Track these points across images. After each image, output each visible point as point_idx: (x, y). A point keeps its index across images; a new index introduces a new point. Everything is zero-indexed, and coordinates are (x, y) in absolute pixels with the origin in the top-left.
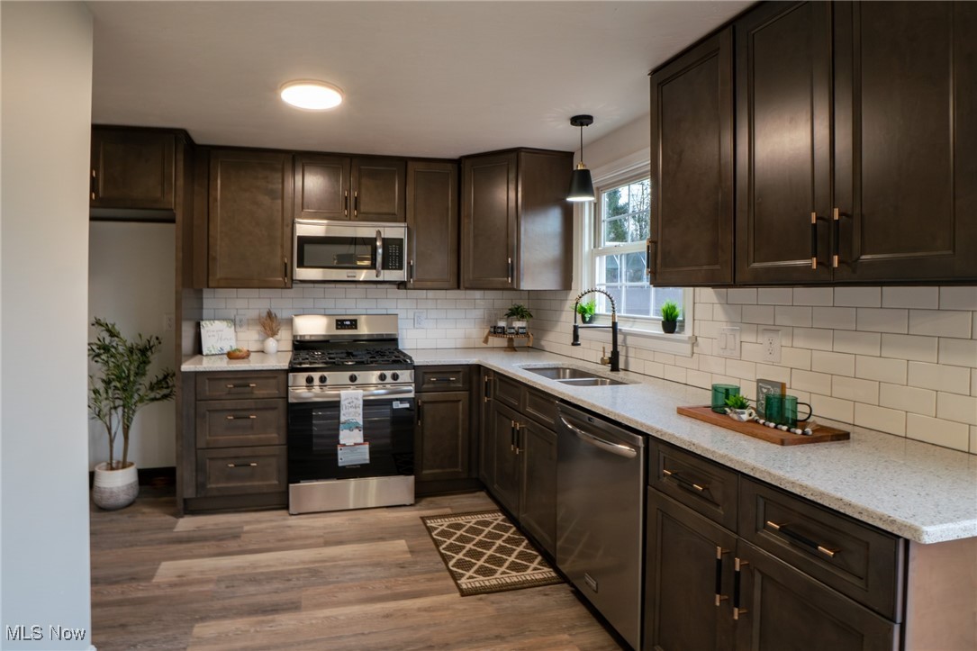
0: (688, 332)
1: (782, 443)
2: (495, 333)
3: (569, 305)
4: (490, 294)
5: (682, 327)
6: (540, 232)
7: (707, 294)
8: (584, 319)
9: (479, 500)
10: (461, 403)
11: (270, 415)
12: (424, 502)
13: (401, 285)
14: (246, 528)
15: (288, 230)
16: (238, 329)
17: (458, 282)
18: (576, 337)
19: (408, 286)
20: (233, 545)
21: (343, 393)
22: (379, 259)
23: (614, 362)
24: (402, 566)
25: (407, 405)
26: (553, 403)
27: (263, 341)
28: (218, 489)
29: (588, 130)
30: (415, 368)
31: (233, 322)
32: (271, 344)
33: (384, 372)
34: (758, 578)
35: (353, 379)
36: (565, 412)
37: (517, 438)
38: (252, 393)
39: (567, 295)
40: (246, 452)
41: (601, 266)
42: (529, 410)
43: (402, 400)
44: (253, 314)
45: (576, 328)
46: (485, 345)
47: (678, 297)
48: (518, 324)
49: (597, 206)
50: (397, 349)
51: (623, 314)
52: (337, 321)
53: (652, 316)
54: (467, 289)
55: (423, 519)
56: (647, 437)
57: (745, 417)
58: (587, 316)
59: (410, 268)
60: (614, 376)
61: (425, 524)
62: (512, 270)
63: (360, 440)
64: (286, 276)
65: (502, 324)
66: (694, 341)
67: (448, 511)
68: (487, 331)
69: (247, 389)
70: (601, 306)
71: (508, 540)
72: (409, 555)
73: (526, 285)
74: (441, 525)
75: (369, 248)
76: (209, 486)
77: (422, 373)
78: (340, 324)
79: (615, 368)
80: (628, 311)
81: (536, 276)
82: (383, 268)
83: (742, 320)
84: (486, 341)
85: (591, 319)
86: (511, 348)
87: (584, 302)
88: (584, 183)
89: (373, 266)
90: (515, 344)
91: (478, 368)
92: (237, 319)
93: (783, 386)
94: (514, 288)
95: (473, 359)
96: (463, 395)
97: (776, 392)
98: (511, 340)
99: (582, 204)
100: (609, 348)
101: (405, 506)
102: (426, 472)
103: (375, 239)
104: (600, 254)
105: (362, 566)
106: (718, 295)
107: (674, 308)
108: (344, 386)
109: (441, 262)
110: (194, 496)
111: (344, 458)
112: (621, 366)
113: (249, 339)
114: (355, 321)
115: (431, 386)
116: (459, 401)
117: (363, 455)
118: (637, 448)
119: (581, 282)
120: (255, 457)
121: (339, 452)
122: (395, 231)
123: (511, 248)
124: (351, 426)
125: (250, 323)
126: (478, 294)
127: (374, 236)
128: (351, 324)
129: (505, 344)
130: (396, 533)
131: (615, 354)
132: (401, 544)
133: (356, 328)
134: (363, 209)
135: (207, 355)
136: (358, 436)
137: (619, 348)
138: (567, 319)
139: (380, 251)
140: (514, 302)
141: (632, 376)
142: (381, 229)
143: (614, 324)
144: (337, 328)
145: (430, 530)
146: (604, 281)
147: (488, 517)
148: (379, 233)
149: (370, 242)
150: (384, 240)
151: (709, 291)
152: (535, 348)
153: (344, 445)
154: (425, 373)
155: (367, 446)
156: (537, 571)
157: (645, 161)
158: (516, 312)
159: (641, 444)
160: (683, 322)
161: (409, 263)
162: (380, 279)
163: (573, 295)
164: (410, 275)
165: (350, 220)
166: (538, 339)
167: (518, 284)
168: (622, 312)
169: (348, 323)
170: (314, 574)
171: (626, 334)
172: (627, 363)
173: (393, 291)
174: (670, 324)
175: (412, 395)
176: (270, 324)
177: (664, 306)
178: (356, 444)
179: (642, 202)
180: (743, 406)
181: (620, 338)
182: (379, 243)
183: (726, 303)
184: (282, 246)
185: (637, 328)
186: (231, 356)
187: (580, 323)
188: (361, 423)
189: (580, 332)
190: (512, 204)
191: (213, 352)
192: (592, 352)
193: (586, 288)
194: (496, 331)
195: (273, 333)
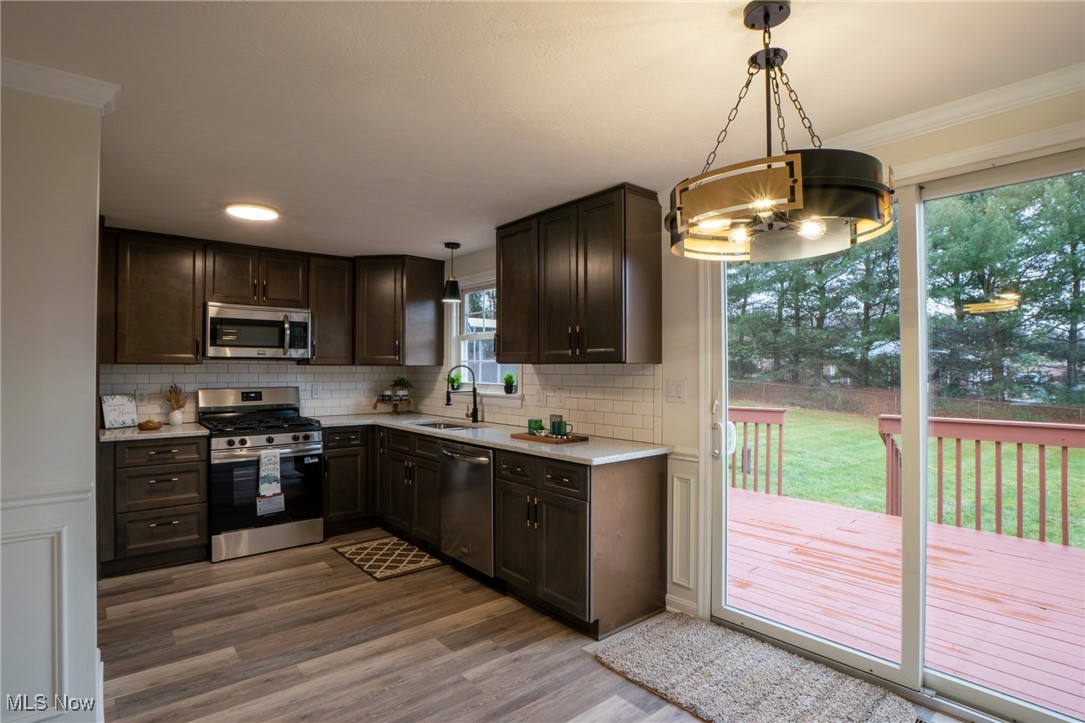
0: (519, 392)
1: (557, 443)
2: (383, 400)
3: (442, 376)
4: (376, 368)
5: (516, 390)
6: (418, 319)
7: (529, 368)
8: (453, 388)
9: (377, 532)
10: (359, 457)
11: (192, 477)
12: (331, 539)
13: (302, 362)
14: (173, 577)
15: (199, 312)
16: (139, 404)
17: (353, 360)
18: (449, 399)
19: (311, 362)
20: (169, 588)
21: (263, 453)
22: (287, 339)
23: (474, 416)
24: (328, 575)
25: (317, 460)
26: (436, 443)
27: (167, 414)
28: (138, 549)
29: (456, 251)
30: (324, 430)
31: (133, 396)
32: (178, 416)
33: (297, 434)
34: (544, 505)
35: (270, 440)
36: (445, 447)
37: (409, 473)
38: (174, 458)
39: (440, 370)
40: (169, 511)
41: (464, 347)
42: (418, 451)
43: (312, 456)
44: (155, 388)
45: (448, 393)
46: (374, 411)
47: (514, 370)
48: (401, 393)
49: (461, 306)
50: (299, 416)
51: (480, 382)
52: (243, 393)
53: (499, 383)
54: (361, 364)
55: (334, 549)
56: (494, 449)
57: (543, 434)
58: (456, 385)
59: (313, 347)
60: (475, 424)
61: (337, 551)
62: (398, 350)
63: (279, 491)
64: (198, 352)
65: (388, 393)
66: (523, 398)
67: (353, 541)
68: (375, 400)
69: (170, 455)
70: (465, 377)
71: (404, 550)
72: (331, 569)
73: (410, 361)
74: (349, 550)
75: (276, 330)
76: (129, 547)
77: (330, 433)
78: (246, 396)
79: (475, 420)
80: (483, 380)
81: (417, 356)
82: (290, 348)
83: (547, 384)
84: (375, 407)
85: (458, 387)
86: (396, 412)
87: (453, 375)
88: (454, 290)
89: (281, 345)
90: (399, 410)
91: (373, 428)
92: (138, 393)
93: (561, 417)
94: (399, 364)
95: (369, 421)
96: (361, 450)
97: (558, 420)
98: (395, 406)
99: (451, 304)
100: (471, 407)
101: (315, 543)
102: (331, 515)
103: (283, 323)
104: (464, 339)
105: (295, 580)
106: (535, 369)
107: (511, 377)
108: (264, 447)
109: (339, 342)
110: (112, 558)
111: (263, 508)
112: (479, 419)
113: (153, 412)
114: (260, 393)
115: (335, 444)
116: (357, 455)
117: (279, 504)
118: (489, 457)
119: (451, 360)
120: (177, 516)
121: (258, 503)
122: (299, 316)
123: (398, 334)
124: (270, 480)
125: (151, 397)
126: (366, 369)
127: (281, 319)
128: (256, 396)
129: (391, 410)
130: (317, 559)
131: (475, 410)
132: (323, 564)
133: (261, 399)
134: (270, 295)
135: (109, 429)
136: (276, 488)
137: (478, 406)
138: (441, 387)
139: (288, 332)
140: (397, 375)
141: (486, 424)
142: (288, 314)
143: (475, 389)
144: (243, 400)
145: (343, 554)
146: (467, 359)
147: (385, 541)
148: (286, 316)
149: (279, 325)
150: (292, 324)
151: (530, 366)
152: (414, 412)
153: (264, 496)
154: (330, 434)
155: (283, 496)
156: (427, 561)
157: (492, 277)
158: (400, 384)
159: (491, 455)
160: (516, 386)
161: (312, 343)
162: (287, 356)
163: (445, 370)
164: (313, 353)
165: (259, 305)
166: (417, 405)
167: (404, 360)
168: (479, 381)
169: (253, 395)
170: (258, 590)
171: (482, 396)
172: (483, 417)
173: (293, 367)
174: (509, 387)
175: (320, 451)
176: (174, 398)
177: (505, 376)
178: (274, 495)
179: (491, 306)
180: (542, 428)
181: (478, 399)
182: (287, 326)
183: (539, 373)
184: (194, 325)
185: (490, 392)
186: (142, 427)
187: (450, 389)
188: (279, 476)
189: (452, 396)
190: (399, 298)
191: (116, 426)
192: (460, 410)
193: (454, 364)
194: (383, 399)
195: (179, 406)
